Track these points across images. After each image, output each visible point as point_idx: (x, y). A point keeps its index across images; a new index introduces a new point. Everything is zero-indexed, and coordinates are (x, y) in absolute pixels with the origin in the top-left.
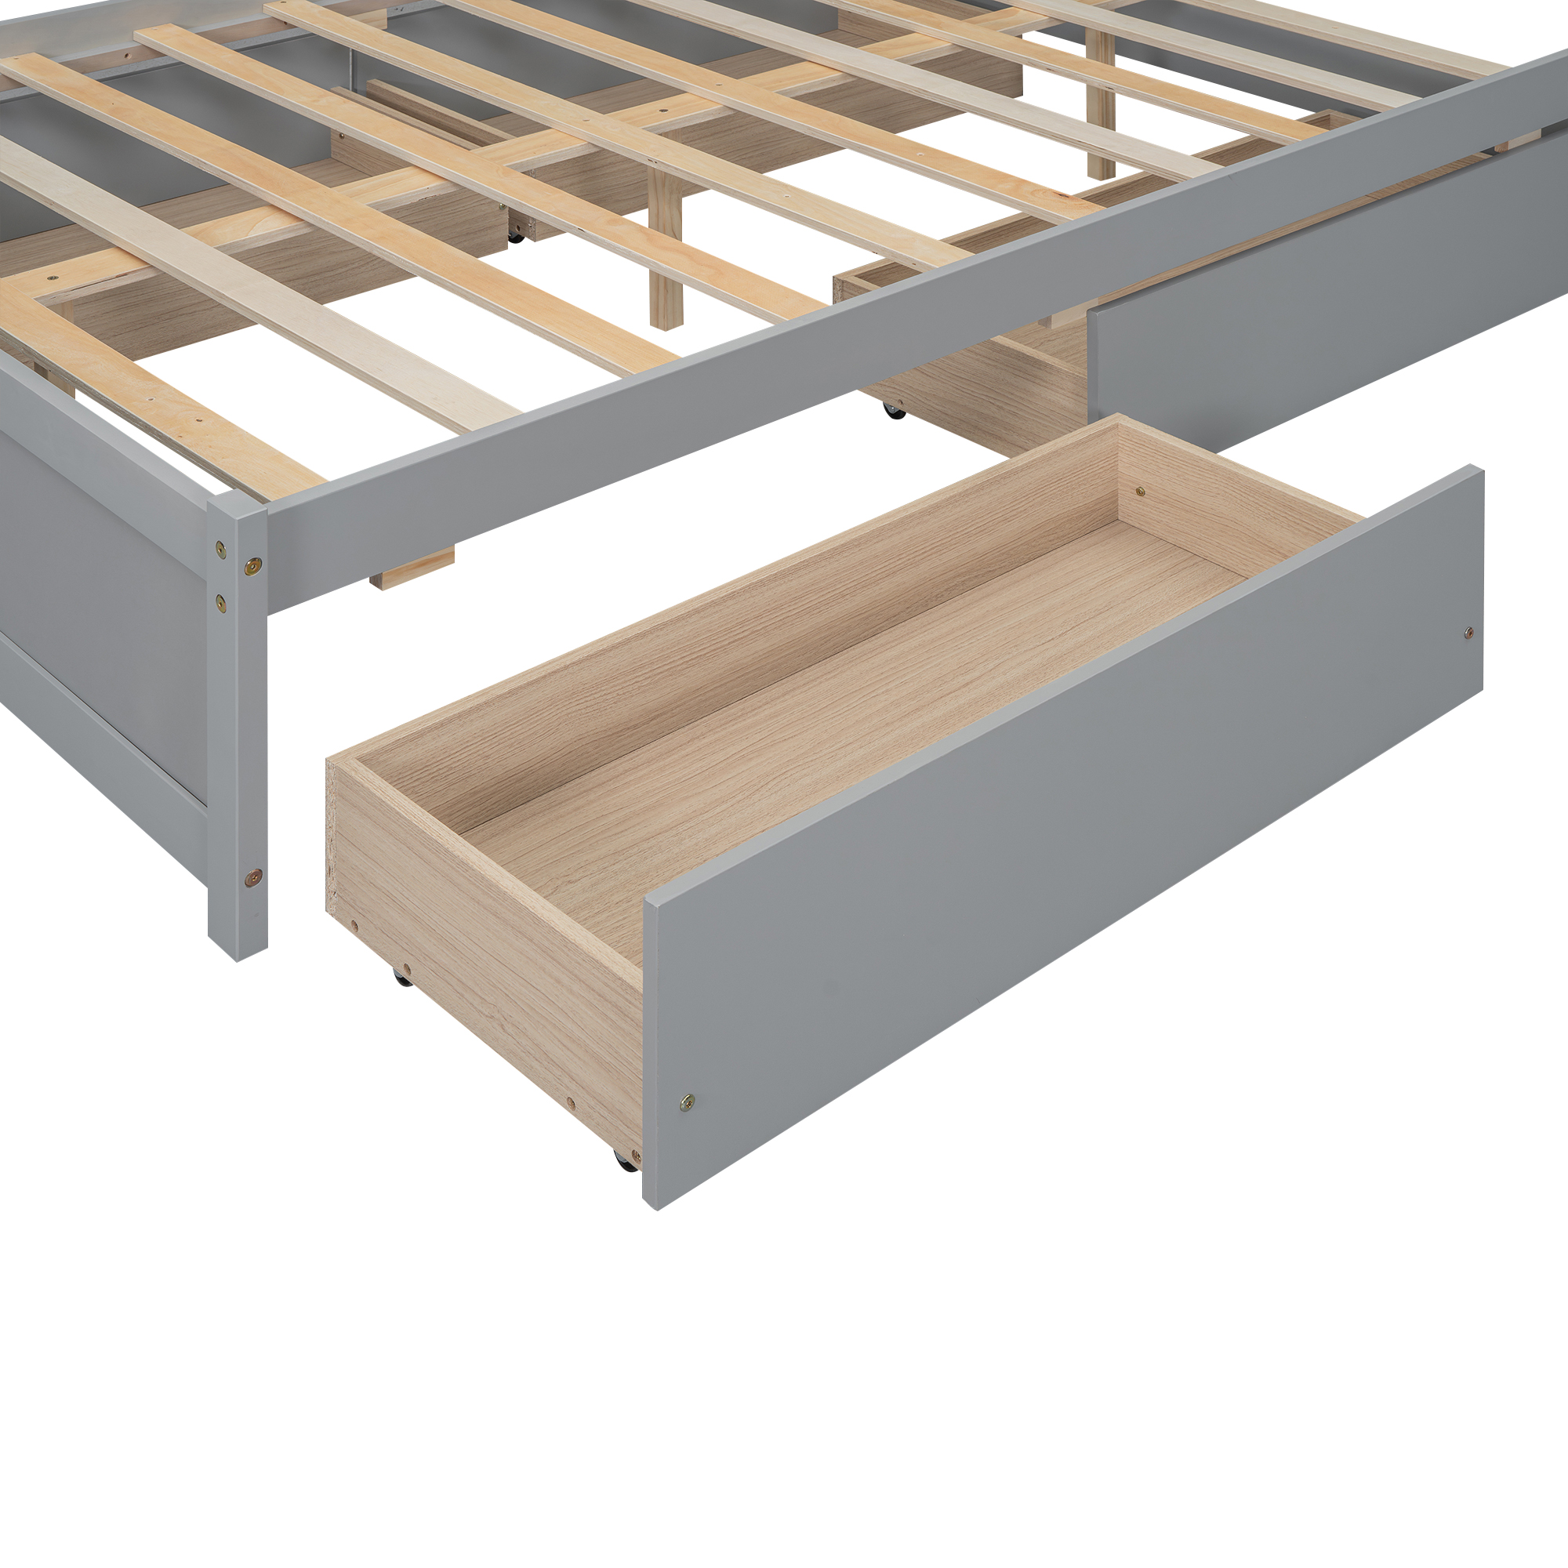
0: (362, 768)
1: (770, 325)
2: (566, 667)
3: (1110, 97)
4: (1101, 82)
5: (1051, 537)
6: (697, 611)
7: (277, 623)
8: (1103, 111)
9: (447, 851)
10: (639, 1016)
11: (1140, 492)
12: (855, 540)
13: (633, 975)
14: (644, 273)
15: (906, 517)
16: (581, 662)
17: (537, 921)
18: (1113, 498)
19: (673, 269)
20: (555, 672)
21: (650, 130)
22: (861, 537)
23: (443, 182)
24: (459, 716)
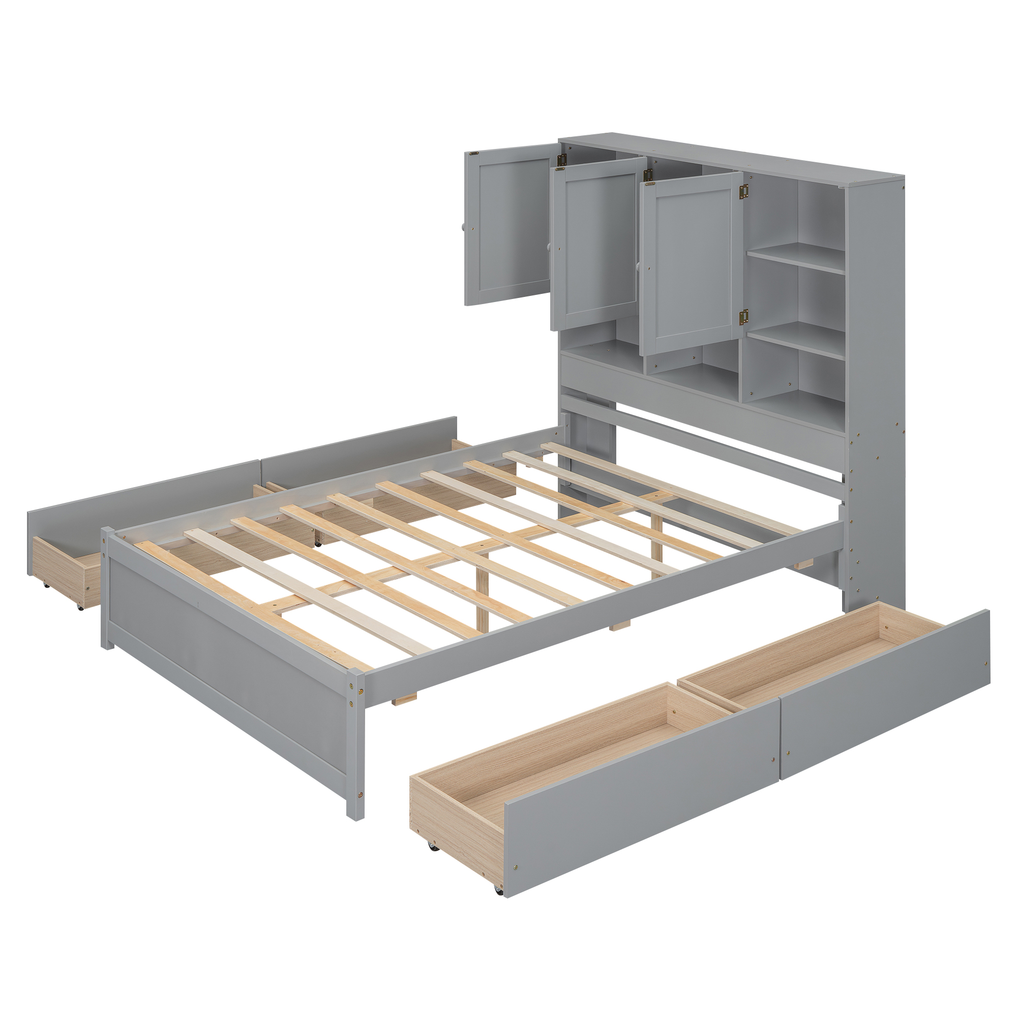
0: (420, 779)
1: (513, 624)
2: (480, 754)
3: (661, 546)
4: (656, 540)
5: (642, 727)
6: (521, 740)
7: (369, 712)
8: (657, 554)
9: (447, 800)
10: (503, 842)
11: (674, 712)
12: (573, 720)
13: (502, 831)
14: (474, 607)
15: (590, 714)
16: (484, 753)
17: (474, 818)
18: (665, 714)
19: (485, 606)
20: (476, 756)
21: (477, 553)
22: (575, 719)
23: (403, 572)
24: (448, 766)
